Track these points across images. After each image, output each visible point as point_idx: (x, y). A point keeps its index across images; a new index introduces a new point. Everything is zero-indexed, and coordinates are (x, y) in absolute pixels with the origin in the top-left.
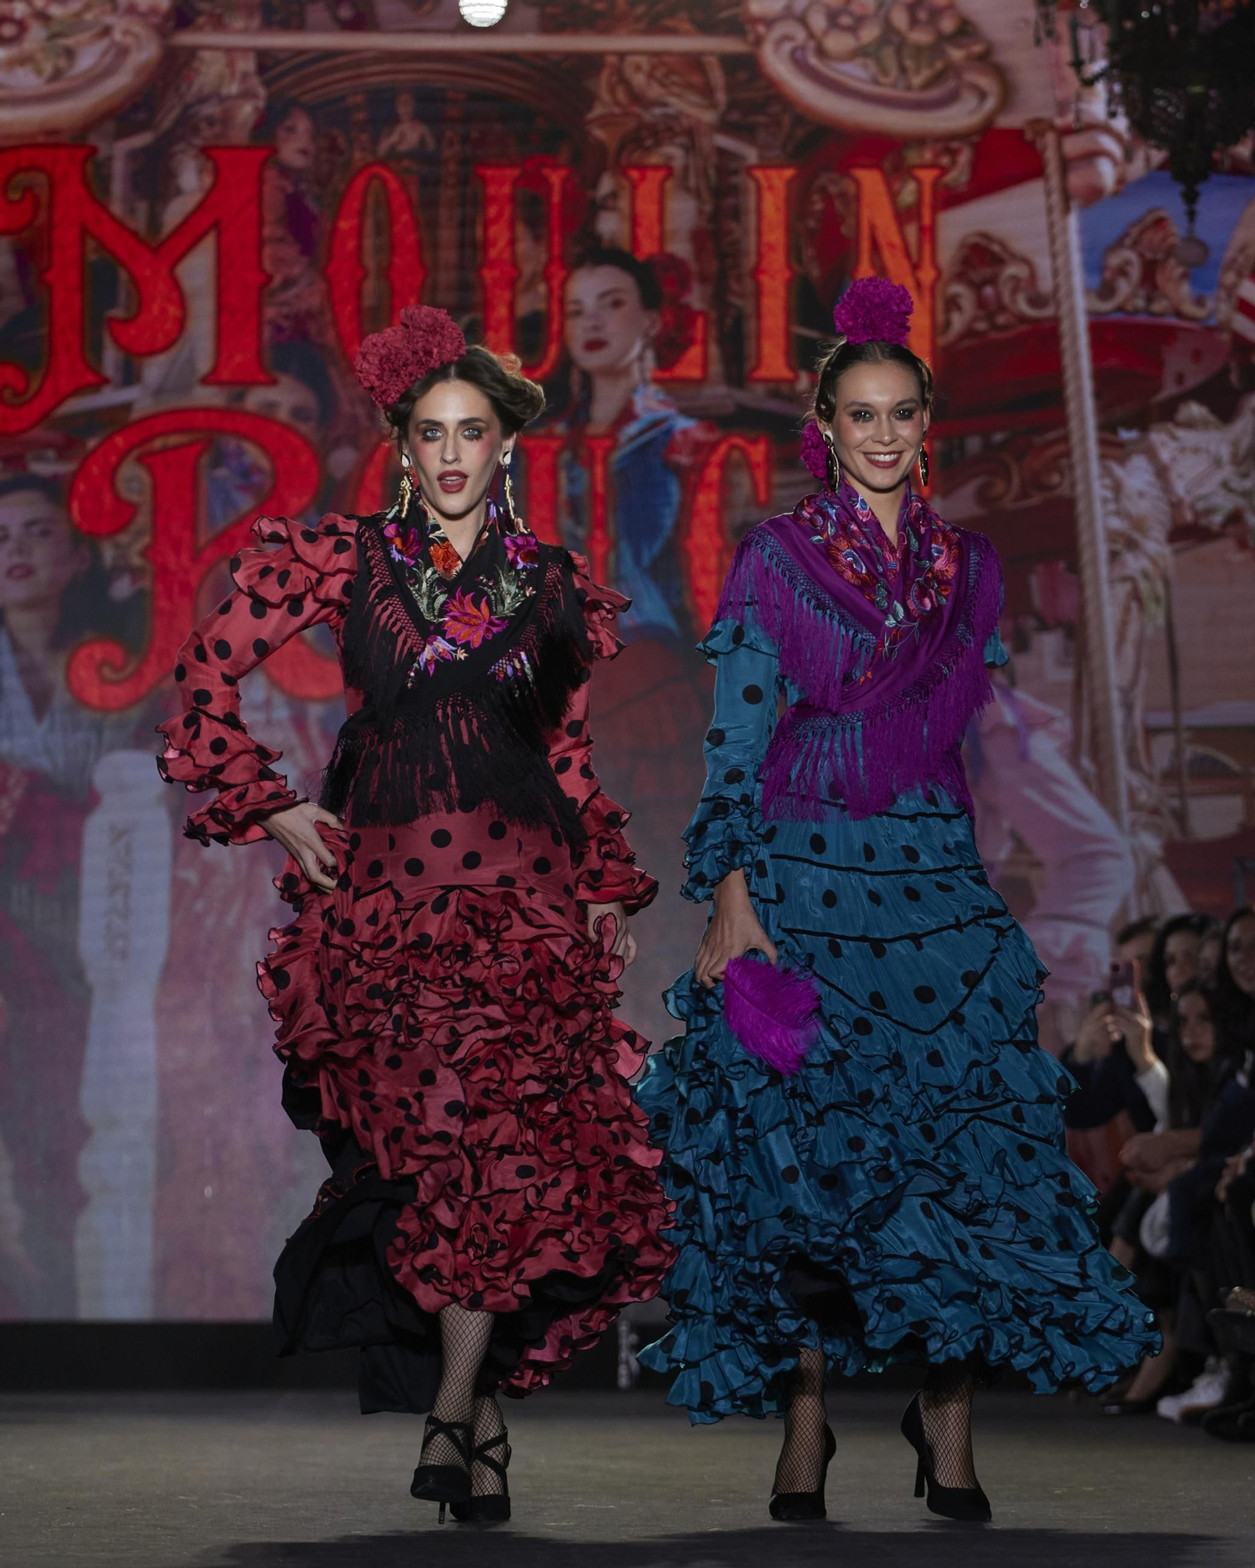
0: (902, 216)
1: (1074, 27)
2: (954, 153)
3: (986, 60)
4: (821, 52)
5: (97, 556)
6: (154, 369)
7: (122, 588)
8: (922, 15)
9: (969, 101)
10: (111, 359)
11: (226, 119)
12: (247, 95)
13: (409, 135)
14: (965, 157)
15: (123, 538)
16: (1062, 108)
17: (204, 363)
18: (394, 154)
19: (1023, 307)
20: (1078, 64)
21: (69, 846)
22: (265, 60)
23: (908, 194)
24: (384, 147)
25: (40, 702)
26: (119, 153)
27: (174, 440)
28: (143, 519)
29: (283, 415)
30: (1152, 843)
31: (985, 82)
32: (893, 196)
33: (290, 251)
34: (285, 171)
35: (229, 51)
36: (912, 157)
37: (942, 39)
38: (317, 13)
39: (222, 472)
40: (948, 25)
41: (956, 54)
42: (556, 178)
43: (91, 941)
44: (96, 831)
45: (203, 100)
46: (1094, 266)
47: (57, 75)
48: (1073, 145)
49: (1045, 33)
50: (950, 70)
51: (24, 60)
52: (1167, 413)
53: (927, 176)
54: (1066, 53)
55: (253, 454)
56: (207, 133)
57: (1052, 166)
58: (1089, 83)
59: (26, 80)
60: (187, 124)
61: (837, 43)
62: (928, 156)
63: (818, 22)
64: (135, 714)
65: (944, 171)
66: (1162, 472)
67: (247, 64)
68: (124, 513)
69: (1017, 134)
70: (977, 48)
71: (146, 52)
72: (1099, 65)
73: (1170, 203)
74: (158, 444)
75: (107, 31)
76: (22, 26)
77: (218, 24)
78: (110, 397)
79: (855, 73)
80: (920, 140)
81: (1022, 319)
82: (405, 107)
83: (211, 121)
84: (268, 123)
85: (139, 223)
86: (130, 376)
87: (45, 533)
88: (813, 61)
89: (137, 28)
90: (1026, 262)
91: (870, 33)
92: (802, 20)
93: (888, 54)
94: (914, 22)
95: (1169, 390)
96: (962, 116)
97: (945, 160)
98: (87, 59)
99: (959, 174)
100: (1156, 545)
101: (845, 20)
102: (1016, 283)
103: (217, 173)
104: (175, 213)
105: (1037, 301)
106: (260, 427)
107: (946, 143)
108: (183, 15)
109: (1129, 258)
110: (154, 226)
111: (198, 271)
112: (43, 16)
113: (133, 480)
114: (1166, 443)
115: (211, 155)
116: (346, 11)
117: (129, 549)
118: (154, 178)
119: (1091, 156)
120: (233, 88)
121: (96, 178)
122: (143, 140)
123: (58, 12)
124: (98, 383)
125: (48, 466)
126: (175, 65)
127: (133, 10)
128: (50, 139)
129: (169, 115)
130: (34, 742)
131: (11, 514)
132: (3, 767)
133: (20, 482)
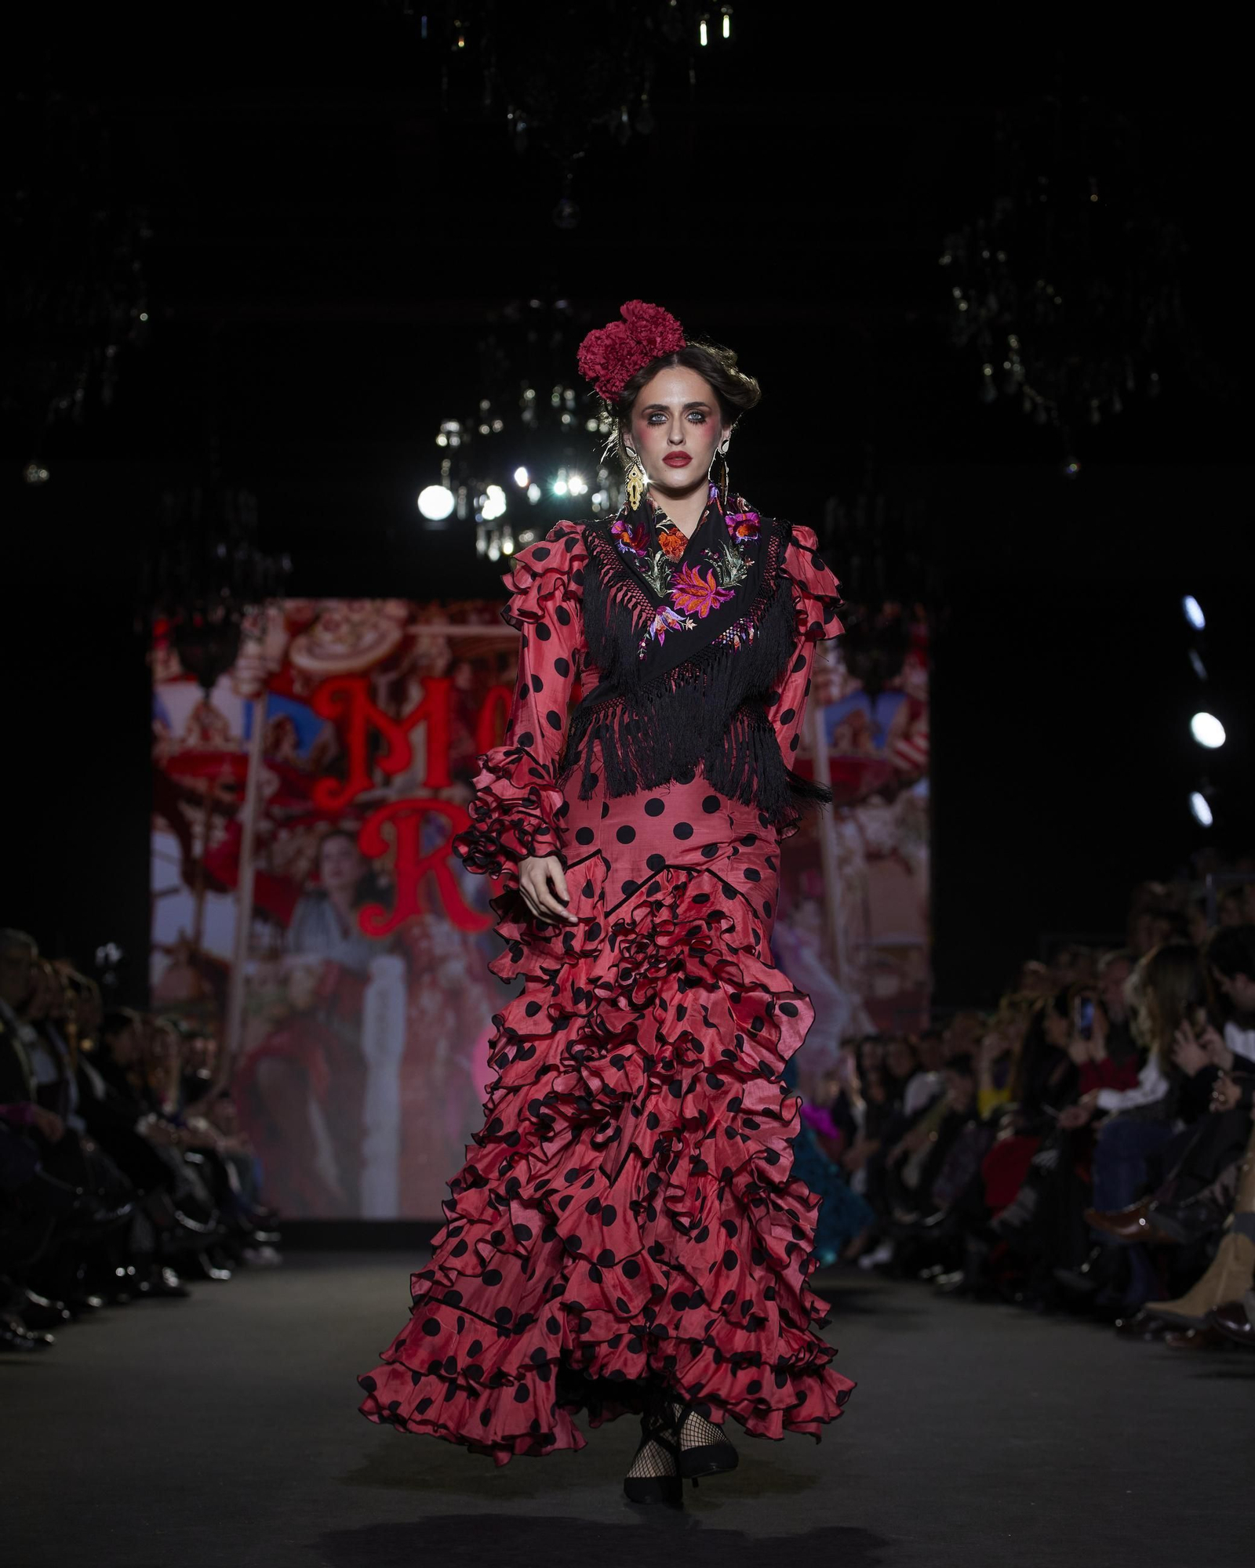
5: (371, 865)
6: (399, 780)
7: (383, 882)
10: (378, 776)
11: (431, 667)
12: (441, 655)
13: (514, 673)
15: (384, 857)
17: (421, 776)
21: (358, 1000)
22: (451, 641)
24: (504, 679)
25: (346, 933)
26: (383, 682)
28: (393, 849)
29: (457, 801)
30: (857, 999)
33: (460, 726)
34: (459, 690)
35: (434, 637)
38: (473, 617)
39: (430, 829)
43: (369, 1042)
45: (421, 657)
46: (830, 732)
47: (354, 645)
51: (339, 640)
52: (863, 801)
55: (444, 820)
56: (422, 673)
59: (340, 649)
60: (413, 669)
64: (390, 937)
66: (861, 829)
67: (441, 641)
68: (385, 847)
71: (394, 635)
73: (863, 705)
74: (400, 815)
75: (376, 626)
76: (337, 625)
77: (428, 622)
78: (378, 793)
82: (512, 660)
83: (424, 667)
84: (452, 668)
85: (391, 713)
86: (387, 782)
87: (348, 856)
89: (392, 625)
95: (864, 790)
98: (369, 638)
100: (858, 863)
103: (428, 692)
104: (408, 708)
106: (447, 806)
108: (411, 620)
109: (846, 731)
110: (398, 713)
111: (418, 736)
112: (347, 620)
113: (388, 831)
114: (863, 815)
115: (425, 682)
116: (487, 616)
117: (385, 863)
118: (398, 693)
119: (827, 684)
120: (434, 651)
121: (372, 693)
122: (392, 676)
123: (356, 617)
124: (371, 786)
125: (349, 825)
126: (407, 642)
127: (390, 618)
128: (350, 676)
129: (406, 664)
130: (342, 952)
131: (333, 847)
132: (328, 963)
133: (336, 832)
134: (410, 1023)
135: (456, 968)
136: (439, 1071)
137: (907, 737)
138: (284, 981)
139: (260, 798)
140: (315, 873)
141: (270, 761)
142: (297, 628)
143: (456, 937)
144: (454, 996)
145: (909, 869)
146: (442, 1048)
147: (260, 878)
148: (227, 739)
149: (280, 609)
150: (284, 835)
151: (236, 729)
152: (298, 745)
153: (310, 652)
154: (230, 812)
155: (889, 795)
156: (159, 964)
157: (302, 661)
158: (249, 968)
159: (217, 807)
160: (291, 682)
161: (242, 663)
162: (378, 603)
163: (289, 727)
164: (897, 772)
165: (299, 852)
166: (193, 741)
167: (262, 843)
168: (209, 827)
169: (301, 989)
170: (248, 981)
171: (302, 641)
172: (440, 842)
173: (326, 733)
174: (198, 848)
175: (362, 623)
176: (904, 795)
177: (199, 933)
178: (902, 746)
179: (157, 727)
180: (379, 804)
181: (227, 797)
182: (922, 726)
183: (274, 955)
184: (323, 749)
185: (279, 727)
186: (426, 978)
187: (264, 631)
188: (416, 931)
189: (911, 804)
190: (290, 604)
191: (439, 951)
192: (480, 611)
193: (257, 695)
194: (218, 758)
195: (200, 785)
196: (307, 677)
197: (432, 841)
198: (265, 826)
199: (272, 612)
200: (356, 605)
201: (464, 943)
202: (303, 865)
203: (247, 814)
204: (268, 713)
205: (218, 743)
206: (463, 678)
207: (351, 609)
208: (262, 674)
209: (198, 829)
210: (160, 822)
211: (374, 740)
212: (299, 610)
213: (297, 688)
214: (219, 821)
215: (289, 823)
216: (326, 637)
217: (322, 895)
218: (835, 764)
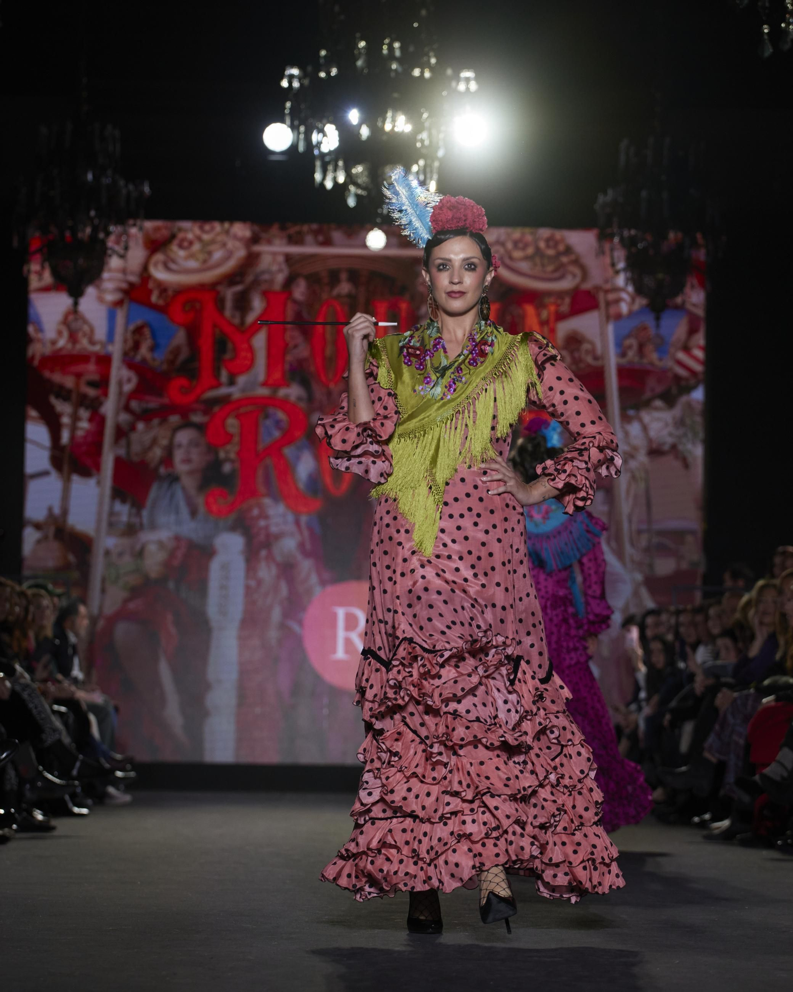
0: (543, 323)
1: (612, 250)
2: (563, 299)
3: (577, 262)
4: (511, 258)
5: (217, 454)
6: (242, 380)
7: (227, 468)
8: (551, 243)
9: (569, 277)
10: (224, 376)
11: (271, 282)
12: (280, 271)
13: (345, 288)
14: (567, 301)
15: (228, 447)
16: (606, 281)
17: (262, 377)
18: (339, 296)
19: (589, 360)
20: (613, 265)
21: (204, 570)
22: (288, 258)
23: (544, 314)
24: (335, 292)
25: (193, 513)
26: (229, 294)
27: (250, 408)
28: (236, 439)
29: (293, 398)
30: (639, 577)
31: (577, 271)
32: (538, 315)
33: (296, 334)
34: (295, 302)
35: (274, 254)
36: (547, 300)
37: (559, 254)
38: (309, 238)
39: (269, 422)
40: (561, 248)
41: (565, 259)
42: (404, 306)
43: (212, 610)
44: (215, 566)
45: (263, 272)
46: (619, 344)
47: (205, 261)
48: (611, 297)
49: (601, 252)
50: (562, 266)
51: (192, 256)
52: (646, 404)
53: (552, 308)
54: (608, 260)
55: (281, 415)
56: (264, 287)
57: (602, 304)
58: (617, 272)
59: (192, 264)
60: (256, 283)
61: (517, 254)
62: (552, 300)
63: (510, 245)
64: (232, 517)
65: (558, 306)
66: (645, 428)
67: (281, 259)
68: (229, 437)
69: (588, 293)
70: (573, 257)
71: (241, 253)
72: (621, 265)
73: (649, 320)
74: (243, 410)
75: (224, 245)
76: (191, 243)
77: (269, 242)
78: (223, 391)
79: (524, 266)
80: (549, 293)
81: (589, 366)
82: (344, 276)
83: (266, 281)
84: (290, 282)
85: (236, 321)
86: (232, 383)
87: (197, 445)
88: (507, 261)
89: (238, 244)
90: (592, 343)
91: (530, 251)
92: (503, 244)
93: (538, 260)
94: (548, 246)
95: (648, 395)
96: (566, 284)
97: (559, 302)
98: (218, 255)
99: (565, 307)
100: (642, 457)
101: (521, 245)
102: (587, 352)
103: (268, 303)
104: (251, 318)
105: (596, 358)
106: (283, 404)
107: (560, 294)
108: (255, 239)
109: (633, 342)
110: (243, 322)
111: (260, 341)
112: (199, 239)
113: (232, 424)
114: (646, 416)
115: (266, 294)
116: (321, 238)
117: (230, 452)
118: (242, 303)
119: (618, 301)
120: (275, 268)
121: (220, 303)
122: (239, 288)
123: (206, 237)
124: (219, 385)
125: (197, 418)
126: (252, 259)
127: (235, 237)
128: (201, 288)
129: (249, 278)
130: (190, 529)
131: (184, 437)
132: (177, 538)
133: (187, 424)
134: (248, 590)
135: (289, 544)
136: (273, 634)
137: (686, 349)
138: (140, 554)
139: (120, 393)
140: (168, 460)
141: (129, 362)
142: (155, 246)
143: (290, 518)
144: (287, 569)
145: (686, 465)
146: (276, 614)
147: (119, 463)
148: (92, 342)
149: (141, 229)
150: (140, 426)
151: (101, 333)
152: (153, 349)
153: (167, 268)
154: (94, 406)
155: (670, 400)
156: (30, 537)
157: (159, 274)
158: (109, 542)
159: (83, 401)
160: (150, 292)
161: (106, 275)
162: (226, 225)
163: (147, 331)
164: (677, 378)
165: (154, 441)
166: (62, 343)
167: (121, 433)
168: (75, 418)
169: (154, 560)
170: (107, 553)
171: (159, 257)
172: (277, 434)
173: (180, 337)
174: (65, 437)
175: (213, 242)
176: (684, 399)
177: (65, 512)
178: (681, 356)
179: (31, 329)
180: (225, 400)
181: (92, 392)
182: (700, 339)
183: (131, 530)
184: (177, 351)
185: (138, 331)
186: (263, 553)
187: (126, 248)
188: (256, 512)
189: (689, 406)
190: (149, 225)
191: (274, 529)
192: (316, 233)
193: (119, 303)
194: (84, 358)
195: (69, 382)
196: (163, 288)
197: (268, 433)
198: (124, 417)
199: (134, 231)
200: (207, 227)
201: (297, 523)
202: (157, 453)
203: (109, 408)
204: (128, 321)
205: (84, 343)
206: (300, 291)
207: (201, 228)
208: (124, 286)
209: (65, 420)
210: (33, 413)
211: (221, 346)
212: (157, 229)
213: (154, 298)
214: (84, 414)
215: (146, 416)
216: (182, 253)
217: (174, 479)
218: (623, 372)
